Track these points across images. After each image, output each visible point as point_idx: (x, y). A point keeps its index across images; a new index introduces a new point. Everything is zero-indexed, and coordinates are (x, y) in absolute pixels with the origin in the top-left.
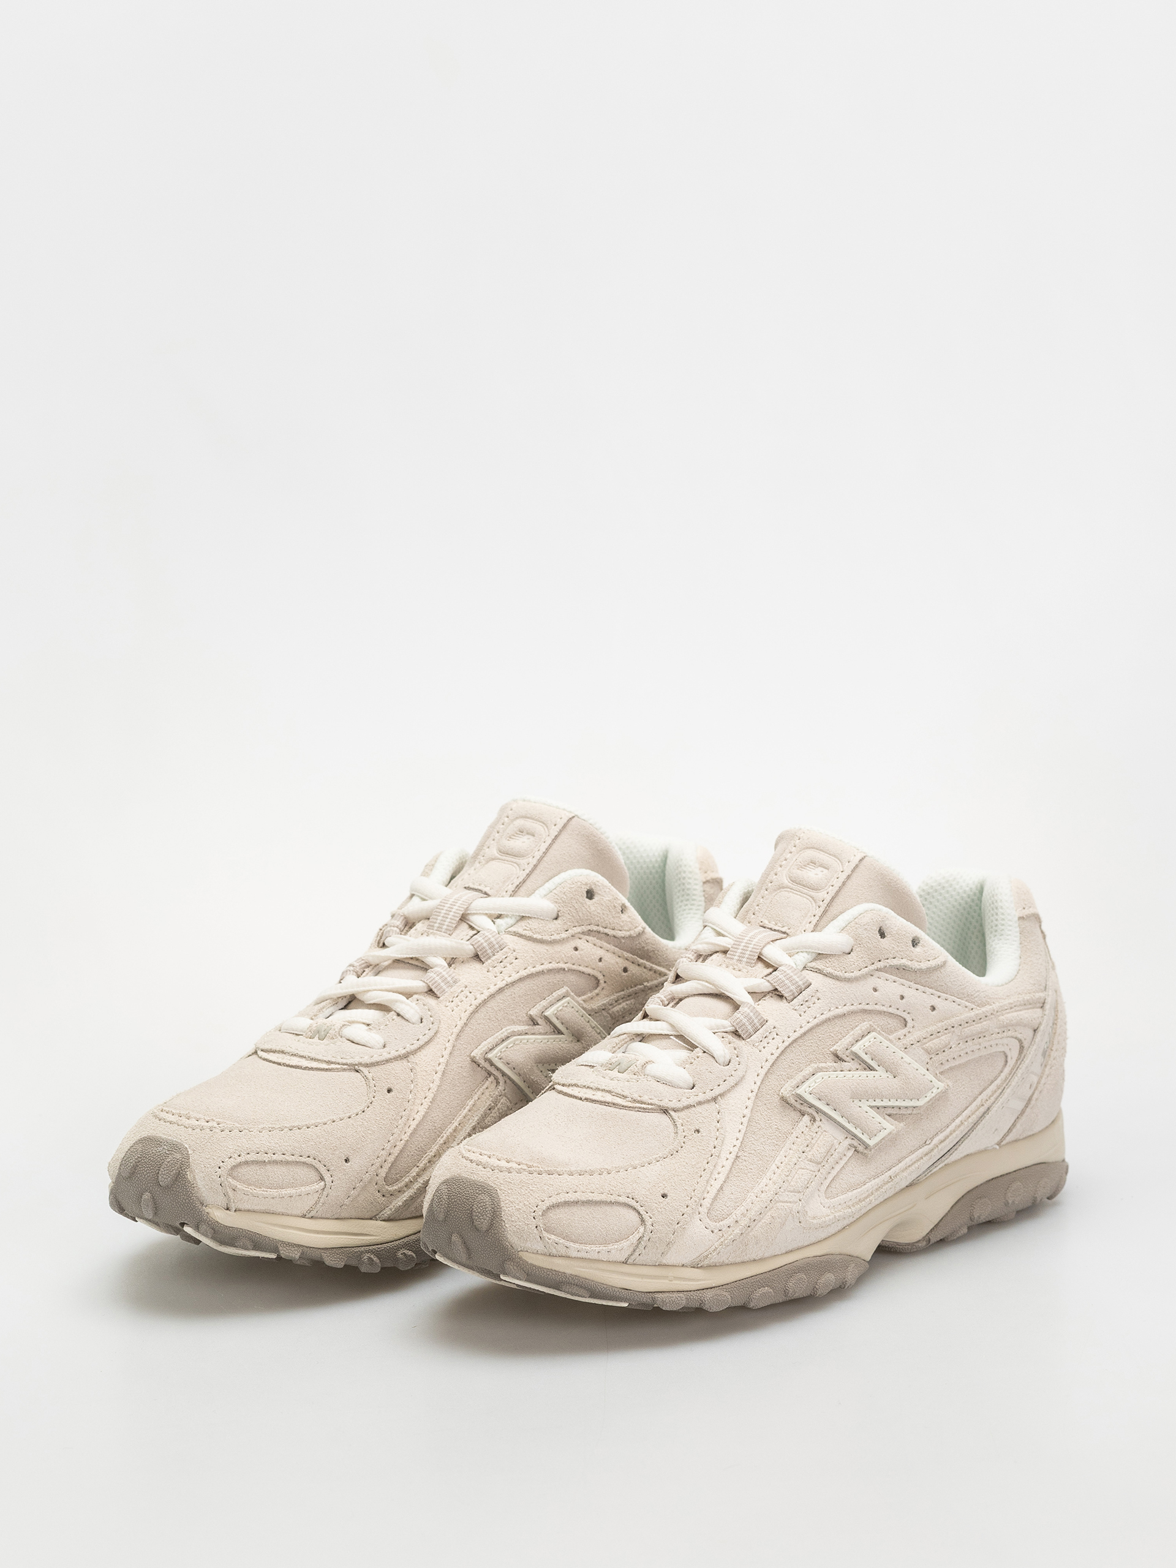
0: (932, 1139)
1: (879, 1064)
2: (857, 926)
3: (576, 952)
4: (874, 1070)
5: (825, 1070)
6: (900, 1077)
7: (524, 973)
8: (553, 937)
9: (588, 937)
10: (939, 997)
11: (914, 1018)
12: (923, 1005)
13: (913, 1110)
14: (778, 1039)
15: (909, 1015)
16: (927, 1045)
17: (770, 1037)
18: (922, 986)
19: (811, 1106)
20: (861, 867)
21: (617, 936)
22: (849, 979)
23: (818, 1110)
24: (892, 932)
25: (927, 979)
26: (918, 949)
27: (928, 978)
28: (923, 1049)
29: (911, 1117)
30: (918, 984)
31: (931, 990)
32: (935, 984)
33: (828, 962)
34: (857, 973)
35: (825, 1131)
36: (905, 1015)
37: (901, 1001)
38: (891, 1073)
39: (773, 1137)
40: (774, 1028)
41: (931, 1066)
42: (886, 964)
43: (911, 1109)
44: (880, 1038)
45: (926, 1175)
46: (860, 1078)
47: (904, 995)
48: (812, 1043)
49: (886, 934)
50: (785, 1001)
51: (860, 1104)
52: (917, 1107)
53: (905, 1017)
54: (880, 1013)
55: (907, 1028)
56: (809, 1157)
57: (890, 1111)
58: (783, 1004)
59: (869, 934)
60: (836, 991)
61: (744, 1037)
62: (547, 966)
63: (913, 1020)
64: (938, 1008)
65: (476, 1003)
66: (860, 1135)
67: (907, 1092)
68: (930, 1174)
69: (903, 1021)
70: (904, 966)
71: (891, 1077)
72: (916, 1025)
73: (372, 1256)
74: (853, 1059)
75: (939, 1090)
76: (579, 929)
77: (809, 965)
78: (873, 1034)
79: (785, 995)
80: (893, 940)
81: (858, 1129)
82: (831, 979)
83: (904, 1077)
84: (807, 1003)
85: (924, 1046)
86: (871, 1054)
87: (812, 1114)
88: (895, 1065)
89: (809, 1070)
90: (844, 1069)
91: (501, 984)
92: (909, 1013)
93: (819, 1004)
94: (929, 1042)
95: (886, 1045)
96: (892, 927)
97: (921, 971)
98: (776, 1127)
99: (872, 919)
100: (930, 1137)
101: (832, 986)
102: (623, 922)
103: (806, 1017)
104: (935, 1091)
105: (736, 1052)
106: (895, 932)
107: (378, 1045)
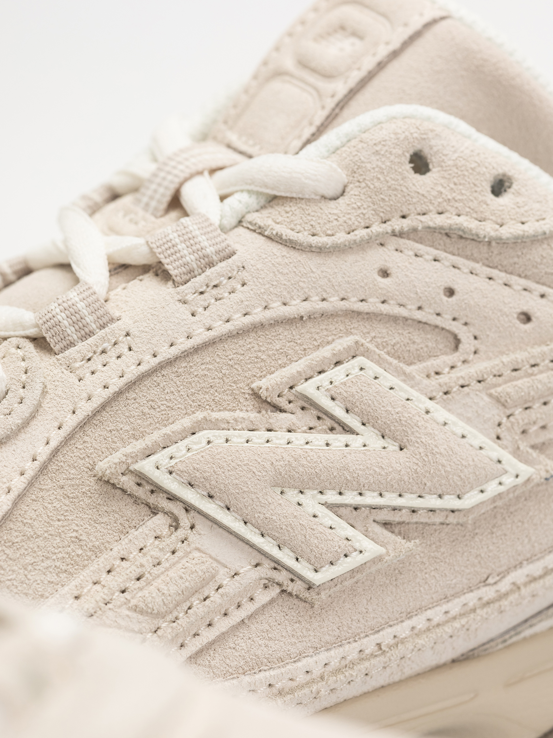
0: (503, 575)
1: (365, 421)
2: (360, 145)
4: (350, 431)
5: (223, 426)
6: (412, 448)
10: (542, 296)
11: (477, 334)
12: (501, 311)
13: (447, 516)
14: (129, 358)
15: (465, 328)
16: (499, 389)
17: (113, 353)
18: (506, 271)
19: (172, 498)
20: (429, 36)
22: (320, 248)
23: (188, 508)
24: (443, 161)
25: (516, 260)
26: (505, 200)
27: (518, 257)
28: (490, 395)
29: (446, 529)
30: (495, 267)
31: (524, 282)
32: (535, 271)
33: (283, 213)
34: (341, 237)
35: (198, 549)
36: (456, 327)
37: (445, 299)
38: (395, 439)
39: (60, 556)
40: (128, 334)
41: (508, 429)
42: (415, 224)
43: (445, 513)
44: (373, 368)
45: (505, 641)
46: (307, 447)
47: (455, 287)
48: (209, 369)
49: (431, 166)
50: (170, 283)
51: (301, 498)
52: (459, 510)
53: (457, 331)
54: (395, 319)
55: (457, 354)
56: (133, 602)
57: (384, 516)
58: (168, 289)
59: (383, 162)
60: (285, 271)
61: (56, 348)
63: (475, 338)
64: (537, 318)
66: (291, 563)
67: (425, 480)
68: (514, 639)
69: (451, 339)
70: (459, 229)
71: (393, 447)
72: (482, 348)
74: (303, 408)
75: (520, 480)
77: (250, 217)
78: (360, 360)
79: (172, 272)
80: (443, 178)
81: (286, 550)
82: (280, 246)
83: (421, 450)
84: (215, 292)
85: (493, 391)
86: (344, 399)
87: (172, 514)
88: (402, 425)
89: (186, 422)
90: (274, 427)
92: (466, 324)
93: (241, 293)
94: (506, 382)
95: (389, 385)
96: (445, 152)
97: (501, 242)
98: (74, 534)
99: (396, 134)
100: (500, 570)
101: (280, 260)
103: (204, 317)
104: (509, 481)
105: (24, 377)
106: (451, 163)
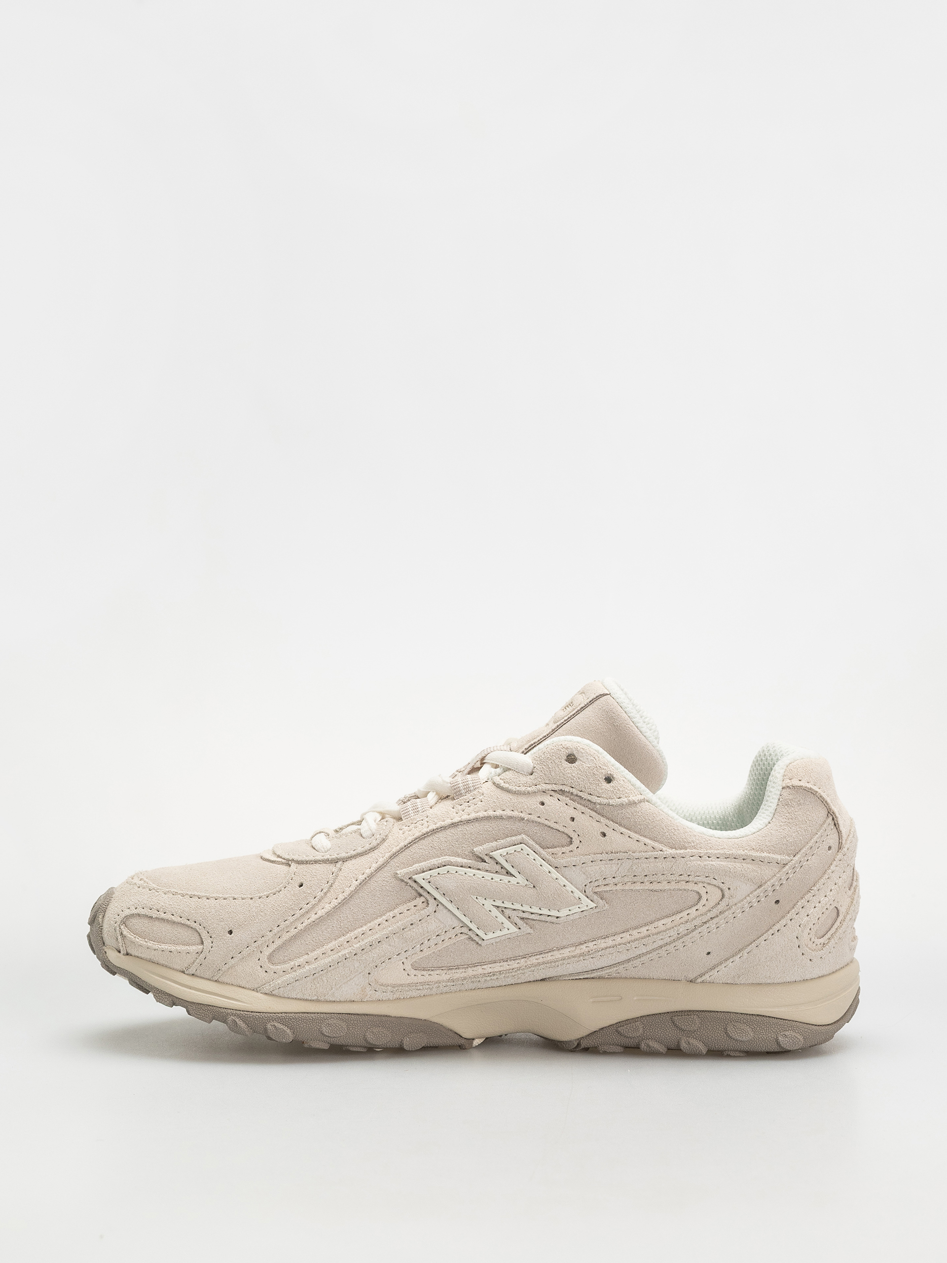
1: (520, 872)
3: (542, 806)
4: (512, 875)
6: (540, 888)
7: (481, 814)
8: (518, 789)
9: (560, 797)
21: (592, 800)
36: (572, 834)
38: (532, 882)
44: (529, 850)
51: (484, 902)
57: (519, 914)
62: (508, 813)
65: (425, 830)
66: (474, 928)
71: (531, 886)
73: (237, 1020)
76: (549, 787)
81: (474, 923)
86: (512, 861)
88: (537, 877)
91: (457, 819)
95: (534, 858)
102: (602, 789)
104: (582, 908)
107: (323, 849)
